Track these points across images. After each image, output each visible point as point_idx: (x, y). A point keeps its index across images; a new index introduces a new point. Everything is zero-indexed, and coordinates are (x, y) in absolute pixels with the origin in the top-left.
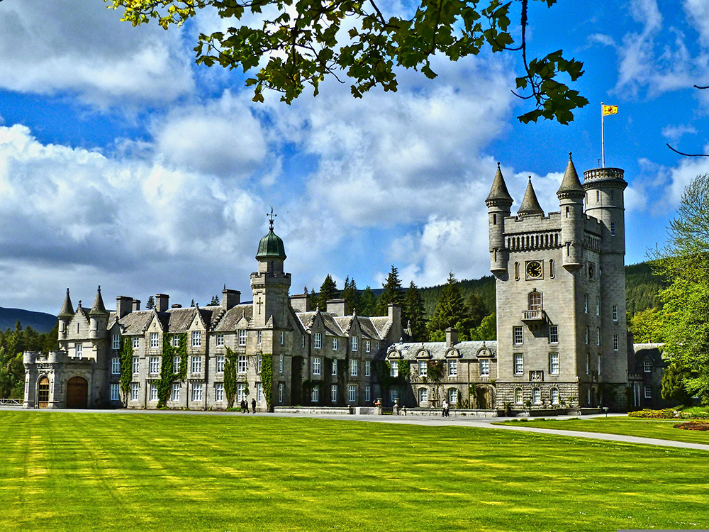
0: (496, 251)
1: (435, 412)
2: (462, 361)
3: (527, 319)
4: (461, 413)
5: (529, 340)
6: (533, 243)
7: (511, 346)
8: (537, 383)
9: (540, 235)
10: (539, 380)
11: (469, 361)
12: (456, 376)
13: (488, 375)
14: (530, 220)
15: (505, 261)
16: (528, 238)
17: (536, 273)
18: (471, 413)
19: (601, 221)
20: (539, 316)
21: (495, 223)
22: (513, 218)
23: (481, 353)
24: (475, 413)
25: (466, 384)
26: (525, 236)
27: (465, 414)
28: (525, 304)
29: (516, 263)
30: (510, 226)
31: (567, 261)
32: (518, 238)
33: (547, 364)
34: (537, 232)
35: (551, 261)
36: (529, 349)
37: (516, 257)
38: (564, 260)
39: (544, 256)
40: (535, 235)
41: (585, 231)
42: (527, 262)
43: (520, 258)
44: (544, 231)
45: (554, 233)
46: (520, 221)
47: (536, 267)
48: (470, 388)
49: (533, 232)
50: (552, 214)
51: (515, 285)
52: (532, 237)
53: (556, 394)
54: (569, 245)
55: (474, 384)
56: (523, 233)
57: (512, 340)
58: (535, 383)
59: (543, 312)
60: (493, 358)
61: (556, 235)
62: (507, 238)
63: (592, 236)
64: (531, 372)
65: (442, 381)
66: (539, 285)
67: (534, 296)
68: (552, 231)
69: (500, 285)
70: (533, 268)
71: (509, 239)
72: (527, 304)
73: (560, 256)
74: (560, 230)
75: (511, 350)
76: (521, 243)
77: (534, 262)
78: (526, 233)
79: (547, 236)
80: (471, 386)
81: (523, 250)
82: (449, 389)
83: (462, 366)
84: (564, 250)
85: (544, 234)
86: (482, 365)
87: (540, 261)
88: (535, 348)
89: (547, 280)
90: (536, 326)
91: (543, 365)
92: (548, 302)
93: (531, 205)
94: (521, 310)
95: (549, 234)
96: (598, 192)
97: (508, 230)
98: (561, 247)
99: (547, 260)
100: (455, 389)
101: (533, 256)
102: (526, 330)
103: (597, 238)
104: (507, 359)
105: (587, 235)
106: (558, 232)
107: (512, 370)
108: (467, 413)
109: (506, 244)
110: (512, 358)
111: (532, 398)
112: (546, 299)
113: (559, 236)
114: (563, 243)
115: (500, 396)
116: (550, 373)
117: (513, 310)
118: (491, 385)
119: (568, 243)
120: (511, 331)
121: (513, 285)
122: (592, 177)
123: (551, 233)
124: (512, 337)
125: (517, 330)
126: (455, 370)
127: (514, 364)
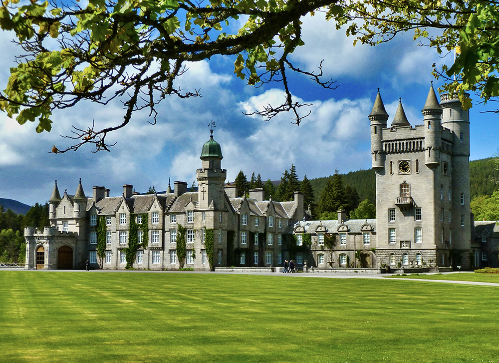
0: (376, 153)
1: (335, 271)
2: (350, 234)
3: (399, 203)
4: (354, 271)
5: (400, 218)
6: (403, 148)
7: (387, 223)
9: (409, 141)
10: (407, 248)
11: (355, 234)
12: (345, 244)
13: (369, 244)
14: (402, 131)
15: (383, 160)
16: (400, 143)
17: (405, 170)
18: (361, 271)
19: (453, 132)
20: (408, 201)
21: (376, 133)
22: (389, 129)
23: (364, 228)
24: (364, 271)
25: (353, 250)
26: (398, 142)
27: (357, 272)
28: (397, 192)
29: (391, 162)
30: (387, 135)
31: (429, 161)
32: (393, 144)
33: (413, 236)
34: (407, 140)
35: (417, 161)
36: (400, 225)
37: (391, 158)
38: (426, 160)
39: (411, 157)
40: (405, 142)
41: (442, 139)
42: (399, 161)
43: (395, 158)
44: (412, 139)
45: (419, 140)
46: (394, 131)
47: (406, 165)
48: (356, 254)
49: (404, 140)
50: (418, 126)
51: (390, 178)
52: (403, 143)
53: (420, 257)
54: (430, 149)
55: (359, 251)
56: (396, 140)
57: (388, 218)
58: (404, 249)
59: (411, 198)
60: (373, 232)
61: (421, 142)
62: (384, 144)
63: (446, 143)
64: (402, 242)
65: (335, 249)
66: (408, 178)
67: (404, 186)
68: (417, 138)
69: (379, 178)
70: (404, 166)
71: (386, 145)
72: (399, 192)
73: (424, 157)
74: (423, 138)
75: (387, 226)
76: (394, 148)
77: (404, 162)
78: (399, 140)
79: (414, 142)
80: (356, 252)
81: (396, 152)
82: (340, 255)
83: (351, 238)
84: (427, 153)
85: (412, 141)
86: (365, 237)
87: (409, 161)
88: (404, 224)
89: (413, 175)
90: (406, 208)
91: (410, 237)
92: (414, 191)
93: (401, 119)
94: (394, 197)
95: (416, 141)
96: (451, 110)
97: (385, 138)
98: (424, 150)
99: (414, 160)
100: (345, 255)
101: (403, 157)
102: (398, 211)
103: (450, 144)
104: (384, 232)
105: (443, 142)
106: (422, 140)
107: (387, 240)
108: (358, 271)
109: (384, 148)
110: (387, 232)
111: (402, 260)
112: (413, 189)
113: (423, 143)
114: (425, 148)
115: (378, 259)
116: (415, 242)
117: (389, 197)
118: (371, 252)
119: (430, 148)
120: (387, 212)
121: (389, 178)
122: (447, 99)
123: (417, 140)
124: (388, 216)
125: (391, 211)
126: (345, 241)
127: (389, 235)
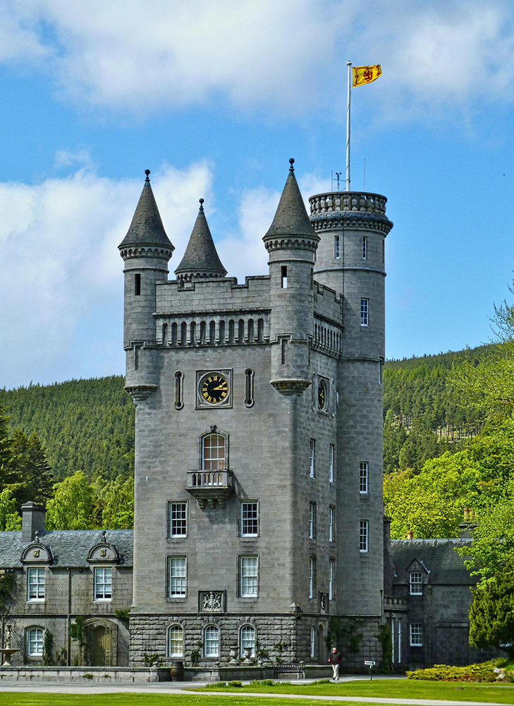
0: (138, 348)
1: (28, 673)
2: (55, 570)
3: (197, 487)
4: (82, 674)
5: (199, 528)
6: (212, 337)
7: (163, 542)
8: (215, 615)
9: (227, 319)
10: (217, 610)
11: (71, 570)
12: (43, 600)
13: (109, 600)
14: (210, 290)
15: (156, 369)
16: (203, 324)
17: (216, 395)
18: (103, 674)
19: (342, 297)
20: (223, 482)
21: (138, 293)
22: (173, 283)
23: (98, 555)
24: (112, 674)
25: (65, 617)
26: (198, 320)
27: (90, 677)
28: (192, 457)
29: (179, 374)
30: (169, 301)
31: (280, 374)
32: (184, 325)
33: (234, 577)
34: (221, 314)
35: (249, 372)
36: (200, 546)
37: (178, 362)
38: (273, 371)
39: (235, 362)
40: (217, 319)
41: (317, 316)
42: (199, 372)
43: (189, 363)
44: (235, 313)
45: (255, 317)
46: (188, 290)
47: (217, 384)
48: (71, 626)
49: (215, 313)
50: (253, 278)
51: (174, 418)
52: (212, 324)
53: (251, 637)
54: (285, 341)
55: (81, 618)
56: (193, 314)
57: (165, 529)
58: (208, 615)
59: (230, 473)
60: (122, 563)
61: (261, 321)
62: (160, 323)
63: (326, 326)
64: (203, 594)
65: (13, 612)
66: (224, 419)
67: (211, 439)
68: (251, 312)
69: (144, 417)
70: (212, 388)
71: (165, 325)
72: (198, 456)
73: (267, 363)
74: (267, 312)
75: (163, 550)
76: (188, 335)
77: (212, 374)
78: (201, 314)
79: (241, 322)
80: (73, 622)
81: (192, 347)
82: (26, 629)
83: (58, 582)
84: (275, 352)
85: (236, 319)
86: (96, 579)
87: (227, 371)
88: (210, 545)
89: (238, 410)
90: (215, 501)
91: (224, 579)
92: (239, 454)
93: (203, 258)
94: (185, 469)
95: (246, 318)
96: (337, 238)
97: (163, 306)
98: (268, 344)
99: (240, 370)
100: (40, 629)
101: (210, 361)
102: (193, 510)
103: (335, 330)
104: (154, 567)
105: (318, 323)
106: (263, 316)
107: (163, 590)
108: (95, 674)
109: (159, 335)
110: (163, 566)
111: (201, 645)
112: (237, 449)
113: (265, 325)
114: (272, 339)
115: (137, 642)
116: (239, 596)
117: (169, 469)
118: (115, 621)
119: (283, 339)
120: (163, 511)
121: (170, 417)
122: (327, 208)
123: (250, 317)
124: (165, 523)
125: (176, 509)
126: (42, 589)
127: (168, 575)
